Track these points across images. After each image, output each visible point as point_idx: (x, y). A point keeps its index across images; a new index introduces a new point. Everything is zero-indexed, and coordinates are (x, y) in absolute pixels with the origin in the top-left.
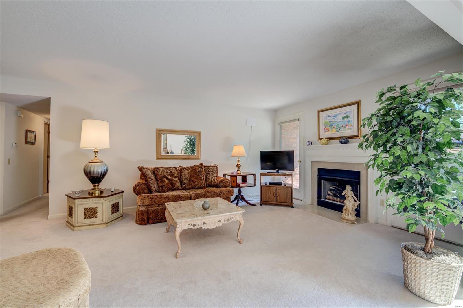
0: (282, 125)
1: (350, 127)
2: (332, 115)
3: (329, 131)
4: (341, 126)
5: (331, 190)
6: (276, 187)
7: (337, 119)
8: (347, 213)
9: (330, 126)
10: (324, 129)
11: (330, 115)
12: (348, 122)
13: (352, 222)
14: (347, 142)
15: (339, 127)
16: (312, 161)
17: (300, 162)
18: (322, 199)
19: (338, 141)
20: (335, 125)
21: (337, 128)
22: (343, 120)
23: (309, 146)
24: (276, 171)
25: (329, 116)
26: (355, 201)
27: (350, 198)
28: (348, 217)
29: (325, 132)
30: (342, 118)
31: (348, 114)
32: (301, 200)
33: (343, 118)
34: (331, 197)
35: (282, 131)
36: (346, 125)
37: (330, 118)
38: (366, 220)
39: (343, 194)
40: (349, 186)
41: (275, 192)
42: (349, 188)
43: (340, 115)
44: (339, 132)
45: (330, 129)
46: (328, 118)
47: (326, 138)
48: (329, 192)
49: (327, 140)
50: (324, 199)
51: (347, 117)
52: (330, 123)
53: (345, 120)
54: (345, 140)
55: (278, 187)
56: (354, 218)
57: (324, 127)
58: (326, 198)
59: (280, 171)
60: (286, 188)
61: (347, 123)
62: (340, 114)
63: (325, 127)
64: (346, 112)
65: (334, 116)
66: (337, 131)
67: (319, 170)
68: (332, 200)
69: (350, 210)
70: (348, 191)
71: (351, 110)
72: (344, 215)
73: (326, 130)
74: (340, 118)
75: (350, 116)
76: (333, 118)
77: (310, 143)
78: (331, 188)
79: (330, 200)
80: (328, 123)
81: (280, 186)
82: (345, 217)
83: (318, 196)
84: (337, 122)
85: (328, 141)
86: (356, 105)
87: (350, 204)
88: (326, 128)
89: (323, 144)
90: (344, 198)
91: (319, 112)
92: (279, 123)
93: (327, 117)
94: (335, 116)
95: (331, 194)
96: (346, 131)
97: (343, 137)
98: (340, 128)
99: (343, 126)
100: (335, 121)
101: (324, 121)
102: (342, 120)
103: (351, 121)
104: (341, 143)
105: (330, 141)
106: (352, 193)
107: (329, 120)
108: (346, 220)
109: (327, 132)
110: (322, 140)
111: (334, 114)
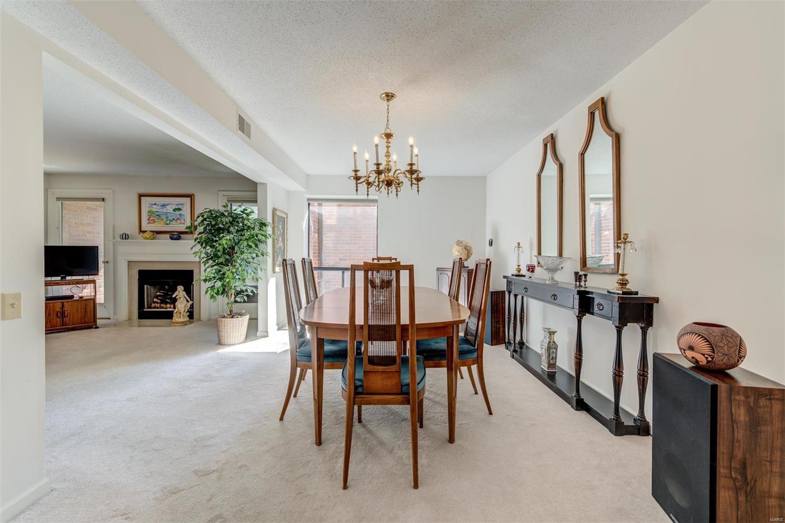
0: (63, 202)
1: (182, 221)
2: (160, 203)
3: (155, 222)
4: (172, 219)
5: (157, 297)
6: (63, 303)
7: (167, 210)
8: (179, 315)
9: (157, 217)
10: (149, 220)
11: (157, 203)
12: (180, 215)
13: (184, 324)
14: (179, 238)
15: (169, 219)
16: (128, 262)
17: (107, 262)
18: (145, 310)
19: (168, 236)
20: (164, 217)
21: (167, 221)
22: (174, 212)
23: (124, 240)
24: (59, 278)
25: (155, 204)
26: (188, 301)
27: (182, 299)
28: (179, 320)
29: (150, 223)
30: (172, 210)
31: (180, 207)
32: (109, 319)
33: (175, 210)
34: (158, 305)
35: (64, 212)
36: (178, 219)
37: (156, 206)
38: (200, 320)
39: (174, 296)
40: (181, 286)
41: (61, 310)
42: (180, 288)
43: (170, 206)
44: (170, 225)
45: (156, 220)
46: (154, 206)
47: (151, 231)
48: (155, 300)
49: (152, 233)
50: (148, 308)
51: (179, 209)
52: (157, 213)
53: (176, 212)
54: (176, 236)
55: (67, 302)
56: (187, 319)
57: (147, 217)
58: (151, 308)
59: (68, 278)
60: (84, 302)
61: (178, 217)
62: (170, 204)
63: (150, 217)
64: (177, 203)
65: (162, 206)
66: (167, 224)
67: (141, 273)
68: (161, 308)
69: (182, 312)
70: (180, 292)
71: (182, 203)
72: (176, 318)
73: (150, 221)
74: (170, 209)
75: (183, 209)
76: (160, 207)
77: (125, 237)
78: (158, 293)
79: (158, 308)
80: (153, 213)
81: (72, 300)
82: (176, 320)
83: (139, 307)
84: (166, 214)
85: (155, 235)
86: (190, 198)
87: (182, 305)
88: (151, 219)
89: (147, 239)
90: (174, 301)
91: (141, 196)
92: (57, 198)
93: (152, 205)
94: (164, 206)
95: (159, 301)
96: (178, 225)
97: (174, 232)
98: (170, 221)
99: (173, 219)
100: (164, 211)
101: (147, 209)
102: (172, 212)
103: (184, 214)
104: (172, 238)
105: (157, 235)
106: (184, 293)
107: (155, 209)
108: (178, 323)
109: (152, 223)
110: (144, 234)
111: (163, 203)
